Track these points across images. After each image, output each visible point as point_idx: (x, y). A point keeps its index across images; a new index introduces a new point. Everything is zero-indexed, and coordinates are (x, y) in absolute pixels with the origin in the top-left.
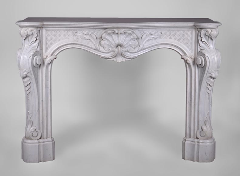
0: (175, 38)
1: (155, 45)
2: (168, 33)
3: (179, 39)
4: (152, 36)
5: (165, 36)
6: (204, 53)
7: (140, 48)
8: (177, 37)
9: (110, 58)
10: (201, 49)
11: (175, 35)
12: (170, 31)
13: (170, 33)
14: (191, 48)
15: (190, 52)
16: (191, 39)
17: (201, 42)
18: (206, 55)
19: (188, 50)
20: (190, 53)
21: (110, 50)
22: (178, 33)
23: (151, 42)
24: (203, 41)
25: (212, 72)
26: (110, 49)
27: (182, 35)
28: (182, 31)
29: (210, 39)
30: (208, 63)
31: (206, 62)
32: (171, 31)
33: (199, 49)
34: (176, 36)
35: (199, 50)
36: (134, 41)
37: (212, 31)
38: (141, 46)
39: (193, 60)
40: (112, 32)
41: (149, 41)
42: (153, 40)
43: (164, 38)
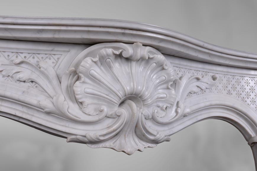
0: (239, 95)
9: (102, 138)
11: (237, 86)
13: (228, 82)
21: (101, 111)
23: (194, 98)
26: (105, 108)
27: (249, 87)
28: (249, 79)
32: (230, 77)
36: (168, 88)
40: (114, 54)
41: (191, 95)
42: (199, 94)
43: (217, 92)
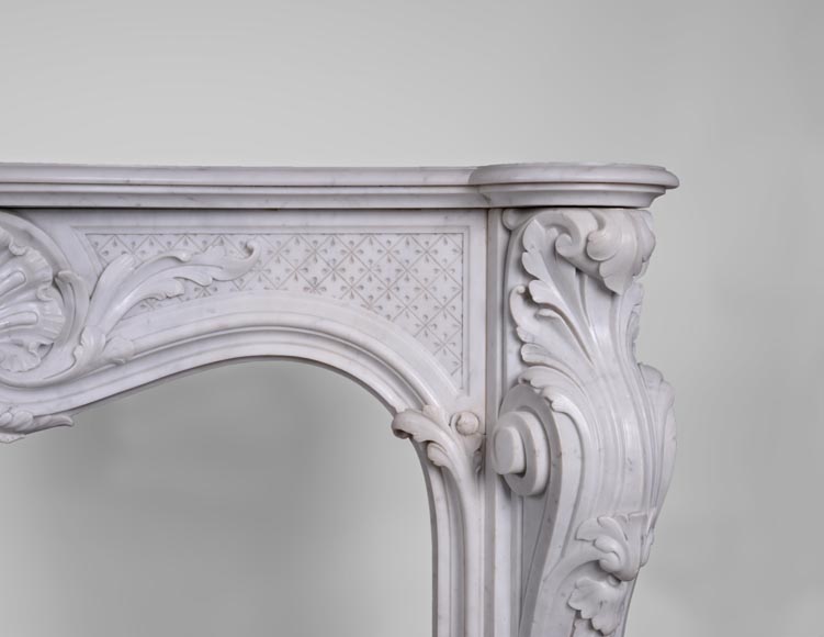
0: (352, 290)
1: (200, 339)
2: (298, 252)
3: (376, 294)
4: (181, 271)
5: (278, 270)
6: (542, 389)
7: (79, 352)
8: (365, 282)
10: (529, 365)
11: (346, 264)
12: (311, 239)
13: (313, 254)
14: (463, 359)
15: (453, 387)
16: (463, 290)
17: (530, 312)
18: (561, 401)
19: (441, 373)
20: (455, 391)
22: (369, 252)
23: (170, 311)
24: (536, 298)
25: (605, 529)
27: (395, 265)
28: (394, 239)
29: (589, 289)
30: (570, 466)
31: (559, 455)
32: (321, 239)
33: (512, 360)
34: (352, 270)
35: (514, 369)
37: (601, 225)
38: (89, 340)
39: (473, 444)
41: (158, 303)
42: (188, 299)
43: (266, 288)
